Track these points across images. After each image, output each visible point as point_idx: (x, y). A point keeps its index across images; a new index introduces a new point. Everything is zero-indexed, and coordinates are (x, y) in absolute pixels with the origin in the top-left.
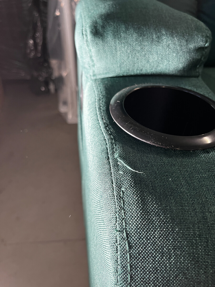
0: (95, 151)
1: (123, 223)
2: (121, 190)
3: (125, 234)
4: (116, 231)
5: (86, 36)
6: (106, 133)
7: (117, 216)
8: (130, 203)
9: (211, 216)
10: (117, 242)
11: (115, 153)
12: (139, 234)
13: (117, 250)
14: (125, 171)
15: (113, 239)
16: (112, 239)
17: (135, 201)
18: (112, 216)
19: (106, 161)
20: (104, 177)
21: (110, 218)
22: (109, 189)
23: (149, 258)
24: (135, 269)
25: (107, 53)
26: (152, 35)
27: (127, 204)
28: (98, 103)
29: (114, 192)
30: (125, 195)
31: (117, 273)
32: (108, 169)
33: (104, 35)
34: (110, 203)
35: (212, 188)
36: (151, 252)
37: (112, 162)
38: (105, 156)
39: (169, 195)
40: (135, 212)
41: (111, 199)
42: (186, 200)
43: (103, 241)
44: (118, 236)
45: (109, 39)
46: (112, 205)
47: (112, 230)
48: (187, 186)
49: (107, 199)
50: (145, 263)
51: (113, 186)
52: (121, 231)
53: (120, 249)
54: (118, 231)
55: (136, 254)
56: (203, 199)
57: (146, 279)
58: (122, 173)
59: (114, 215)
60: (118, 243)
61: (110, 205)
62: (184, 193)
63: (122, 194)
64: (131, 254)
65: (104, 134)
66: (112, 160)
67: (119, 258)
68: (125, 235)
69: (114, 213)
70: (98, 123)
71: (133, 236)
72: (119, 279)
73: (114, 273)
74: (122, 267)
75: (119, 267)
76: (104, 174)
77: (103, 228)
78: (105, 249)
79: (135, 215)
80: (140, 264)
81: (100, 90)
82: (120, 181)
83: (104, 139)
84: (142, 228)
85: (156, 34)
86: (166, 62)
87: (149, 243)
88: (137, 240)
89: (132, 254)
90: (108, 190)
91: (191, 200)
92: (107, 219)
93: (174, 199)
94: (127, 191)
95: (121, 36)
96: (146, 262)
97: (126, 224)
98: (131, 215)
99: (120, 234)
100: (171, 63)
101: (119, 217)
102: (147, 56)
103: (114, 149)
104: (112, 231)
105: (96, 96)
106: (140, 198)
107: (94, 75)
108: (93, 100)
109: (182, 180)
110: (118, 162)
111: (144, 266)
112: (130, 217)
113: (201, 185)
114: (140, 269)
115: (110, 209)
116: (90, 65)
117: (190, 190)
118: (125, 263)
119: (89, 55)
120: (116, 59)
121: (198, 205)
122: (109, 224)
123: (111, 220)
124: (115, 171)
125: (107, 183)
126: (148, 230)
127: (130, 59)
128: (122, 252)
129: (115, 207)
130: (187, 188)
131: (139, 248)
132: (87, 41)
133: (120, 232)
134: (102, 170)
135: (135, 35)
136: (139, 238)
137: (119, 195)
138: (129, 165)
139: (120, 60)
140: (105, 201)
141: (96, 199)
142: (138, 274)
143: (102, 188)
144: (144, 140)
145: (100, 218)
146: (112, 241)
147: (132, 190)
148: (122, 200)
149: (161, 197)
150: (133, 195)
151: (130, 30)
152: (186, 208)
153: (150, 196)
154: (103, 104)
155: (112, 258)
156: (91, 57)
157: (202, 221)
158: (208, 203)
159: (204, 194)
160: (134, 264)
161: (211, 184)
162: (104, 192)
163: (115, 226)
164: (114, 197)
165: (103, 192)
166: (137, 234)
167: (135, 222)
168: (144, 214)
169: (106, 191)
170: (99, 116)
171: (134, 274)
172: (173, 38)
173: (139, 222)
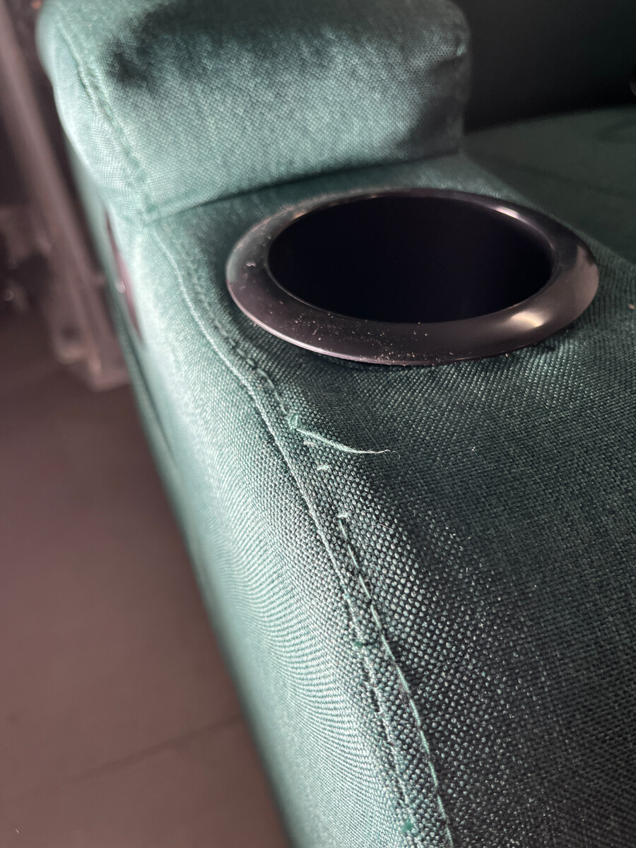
0: (221, 430)
1: (371, 615)
2: (337, 519)
3: (386, 646)
4: (356, 648)
5: (96, 88)
6: (241, 365)
7: (349, 601)
8: (376, 548)
9: (615, 521)
10: (367, 678)
11: (286, 418)
12: (428, 635)
13: (375, 702)
14: (334, 462)
15: (354, 672)
16: (350, 675)
17: (388, 538)
18: (330, 606)
19: (264, 449)
20: (274, 496)
21: (327, 615)
22: (300, 527)
23: (477, 696)
24: (443, 742)
25: (176, 131)
26: (298, 48)
27: (368, 556)
28: (187, 287)
29: (318, 532)
30: (355, 532)
31: (394, 771)
32: (277, 469)
33: (152, 77)
34: (316, 568)
35: (596, 444)
36: (479, 677)
37: (286, 444)
38: (257, 433)
39: (482, 494)
40: (399, 572)
41: (314, 555)
42: (534, 497)
43: (321, 691)
44: (366, 659)
45: (172, 86)
46: (324, 573)
47: (342, 647)
48: (526, 454)
49: (300, 558)
50: (468, 714)
51: (309, 517)
52: (373, 643)
53: (383, 696)
54: (363, 644)
55: (436, 696)
56: (582, 480)
57: (485, 761)
58: (326, 467)
59: (338, 599)
60: (373, 680)
61: (316, 575)
62: (523, 476)
63: (343, 530)
64: (419, 700)
65: (235, 371)
66: (284, 438)
67: (387, 723)
68: (389, 651)
69: (337, 595)
70: (207, 345)
71: (412, 645)
72: (403, 787)
73: (384, 774)
74: (405, 747)
75: (394, 751)
76: (270, 489)
77: (313, 649)
78: (335, 712)
79: (403, 581)
80: (454, 721)
81: (183, 246)
82: (327, 494)
83: (241, 387)
84: (434, 613)
85: (310, 45)
86: (357, 124)
87: (465, 653)
88: (428, 654)
89: (423, 701)
90: (298, 530)
91: (550, 493)
92: (319, 619)
93: (501, 501)
94: (355, 516)
95: (204, 69)
96: (470, 711)
97: (382, 616)
98: (389, 586)
99: (371, 651)
100: (371, 123)
101: (355, 602)
102: (298, 115)
103: (280, 408)
104: (343, 650)
105: (173, 269)
106: (402, 527)
107: (151, 208)
108: (168, 281)
109: (506, 443)
110: (305, 439)
111: (467, 725)
112: (387, 592)
113: (564, 443)
114: (457, 735)
115: (319, 585)
116: (129, 180)
117: (537, 465)
118: (411, 732)
119: (118, 149)
120: (206, 145)
121: (571, 500)
122: (329, 632)
123: (331, 620)
124: (302, 468)
125: (287, 513)
126: (454, 614)
127: (249, 136)
128: (393, 703)
129: (333, 575)
130: (527, 461)
131: (438, 675)
132: (102, 104)
133: (370, 647)
134: (262, 479)
135: (247, 59)
136: (432, 644)
137: (336, 534)
138: (339, 440)
139: (219, 144)
140: (297, 567)
141: (263, 572)
142: (457, 753)
143: (277, 531)
144: (363, 355)
145: (292, 623)
146: (354, 681)
147: (371, 510)
148: (349, 547)
149: (461, 507)
150: (377, 523)
151: (229, 46)
152: (543, 519)
153: (430, 513)
154: (203, 284)
155: (366, 732)
156: (127, 152)
157: (595, 544)
158: (598, 488)
159: (579, 466)
160: (438, 727)
161: (588, 432)
162: (286, 542)
163: (350, 634)
164: (321, 547)
165: (283, 541)
166: (424, 636)
167: (406, 602)
168: (427, 572)
169: (292, 536)
170: (201, 323)
171: (446, 758)
172: (363, 47)
173: (420, 598)
